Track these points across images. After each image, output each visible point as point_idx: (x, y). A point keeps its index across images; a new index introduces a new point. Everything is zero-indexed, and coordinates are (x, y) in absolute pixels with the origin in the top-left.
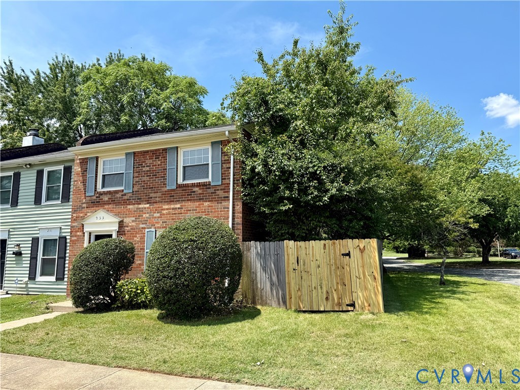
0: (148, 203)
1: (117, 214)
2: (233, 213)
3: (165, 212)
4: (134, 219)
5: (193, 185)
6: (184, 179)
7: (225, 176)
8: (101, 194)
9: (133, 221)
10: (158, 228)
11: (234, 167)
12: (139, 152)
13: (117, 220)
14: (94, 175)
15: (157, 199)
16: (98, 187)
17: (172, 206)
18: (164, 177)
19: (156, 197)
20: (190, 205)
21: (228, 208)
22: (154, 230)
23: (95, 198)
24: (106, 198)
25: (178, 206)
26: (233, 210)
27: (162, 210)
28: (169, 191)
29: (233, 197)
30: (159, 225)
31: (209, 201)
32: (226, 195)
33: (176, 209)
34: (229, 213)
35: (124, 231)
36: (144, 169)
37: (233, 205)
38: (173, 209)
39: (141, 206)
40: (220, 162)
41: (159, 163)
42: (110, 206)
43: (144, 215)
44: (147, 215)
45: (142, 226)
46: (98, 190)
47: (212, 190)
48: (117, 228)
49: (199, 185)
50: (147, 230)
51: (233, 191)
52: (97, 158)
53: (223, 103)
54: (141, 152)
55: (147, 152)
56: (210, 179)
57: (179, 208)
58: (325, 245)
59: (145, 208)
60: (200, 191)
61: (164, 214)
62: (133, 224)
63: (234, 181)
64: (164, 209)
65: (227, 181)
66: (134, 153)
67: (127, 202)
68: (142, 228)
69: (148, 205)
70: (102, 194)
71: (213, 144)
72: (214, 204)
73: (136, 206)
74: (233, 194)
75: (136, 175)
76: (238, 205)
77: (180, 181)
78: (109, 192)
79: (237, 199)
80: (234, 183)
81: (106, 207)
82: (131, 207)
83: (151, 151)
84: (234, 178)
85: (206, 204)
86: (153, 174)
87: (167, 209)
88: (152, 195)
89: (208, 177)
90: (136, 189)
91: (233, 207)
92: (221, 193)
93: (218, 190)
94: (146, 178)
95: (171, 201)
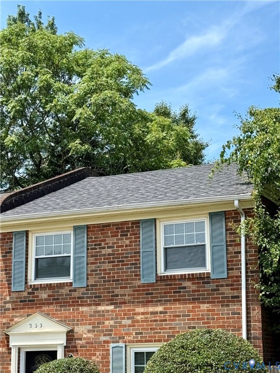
0: (112, 304)
1: (63, 321)
2: (248, 322)
3: (139, 318)
4: (90, 327)
5: (183, 278)
6: (166, 268)
7: (232, 264)
8: (35, 288)
9: (89, 331)
10: (130, 342)
11: (246, 252)
12: (94, 226)
13: (64, 329)
14: (24, 260)
15: (127, 298)
16: (29, 278)
17: (151, 309)
18: (136, 265)
19: (125, 295)
20: (179, 308)
21: (239, 314)
22: (123, 345)
23: (25, 294)
24: (44, 295)
25: (160, 309)
26: (248, 317)
27: (135, 314)
28: (143, 285)
29: (247, 296)
30: (131, 338)
31: (208, 303)
32: (235, 293)
33: (156, 313)
34: (241, 322)
35: (75, 347)
36: (103, 251)
37: (248, 309)
38: (152, 313)
39: (100, 308)
40: (224, 243)
41: (127, 242)
42: (51, 307)
43: (107, 323)
44: (112, 322)
45: (103, 338)
46: (30, 283)
47: (213, 286)
48: (63, 341)
49: (192, 278)
50: (112, 345)
51: (247, 288)
52: (27, 233)
53: (223, 153)
54: (98, 226)
55: (108, 225)
56: (208, 269)
57: (161, 313)
59: (108, 311)
60: (194, 287)
61: (138, 321)
62: (90, 335)
63: (247, 272)
64: (138, 314)
65: (235, 273)
66: (88, 227)
67: (78, 302)
68: (105, 342)
69: (112, 307)
70: (37, 289)
71: (212, 216)
72: (218, 308)
73: (93, 307)
74: (247, 293)
75: (92, 260)
76: (254, 310)
77: (161, 271)
78: (50, 286)
79: (253, 300)
80: (247, 276)
81: (45, 308)
82: (85, 309)
83: (114, 224)
84: (247, 268)
85: (204, 307)
86: (117, 259)
87: (143, 314)
88: (117, 291)
89: (203, 265)
90: (92, 281)
91: (248, 313)
92: (227, 291)
93: (222, 286)
94: (107, 266)
95: (148, 302)
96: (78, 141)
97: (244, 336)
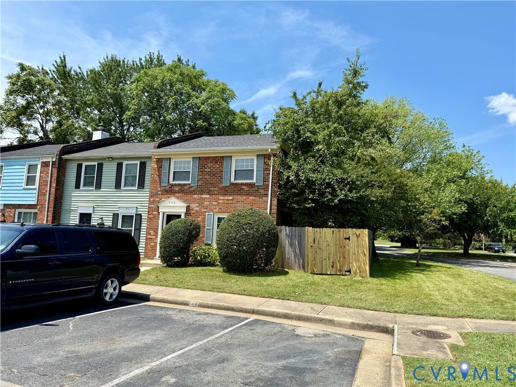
0: (208, 195)
1: (185, 201)
2: (271, 208)
3: (221, 201)
4: (198, 205)
5: (242, 184)
6: (235, 179)
7: (266, 179)
8: (173, 185)
9: (197, 207)
10: (216, 212)
11: (272, 174)
12: (203, 157)
13: (185, 205)
14: (168, 171)
15: (215, 192)
16: (170, 180)
17: (226, 198)
18: (221, 177)
19: (215, 191)
20: (240, 198)
21: (267, 202)
22: (213, 214)
23: (168, 188)
24: (177, 189)
25: (231, 198)
26: (271, 204)
27: (219, 200)
28: (224, 187)
29: (271, 194)
30: (216, 211)
31: (253, 196)
32: (266, 193)
33: (229, 200)
34: (267, 206)
35: (190, 213)
36: (206, 170)
37: (271, 200)
38: (227, 200)
39: (203, 196)
40: (263, 169)
41: (218, 166)
42: (180, 194)
43: (205, 203)
44: (208, 203)
45: (203, 210)
46: (170, 183)
47: (256, 189)
48: (185, 211)
49: (246, 184)
50: (207, 213)
51: (271, 191)
52: (170, 159)
53: (266, 126)
54: (204, 158)
55: (209, 158)
56: (255, 180)
57: (231, 200)
58: (333, 231)
59: (206, 198)
60: (247, 189)
61: (220, 203)
62: (197, 208)
63: (272, 183)
64: (221, 200)
65: (267, 183)
66: (199, 158)
67: (193, 192)
68: (204, 212)
69: (208, 196)
70: (174, 186)
71: (258, 156)
72: (257, 199)
73: (200, 196)
74: (271, 192)
75: (200, 173)
76: (274, 200)
77: (233, 180)
78: (180, 185)
79: (274, 196)
80: (272, 185)
81: (177, 195)
82: (196, 196)
83: (212, 157)
84: (272, 181)
85: (251, 198)
86: (212, 174)
87: (223, 200)
88: (211, 189)
89: (253, 179)
90: (199, 184)
91: (271, 202)
92: (262, 191)
93: (260, 189)
94: (207, 177)
95: (225, 194)
96: (201, 121)
97: (268, 212)
